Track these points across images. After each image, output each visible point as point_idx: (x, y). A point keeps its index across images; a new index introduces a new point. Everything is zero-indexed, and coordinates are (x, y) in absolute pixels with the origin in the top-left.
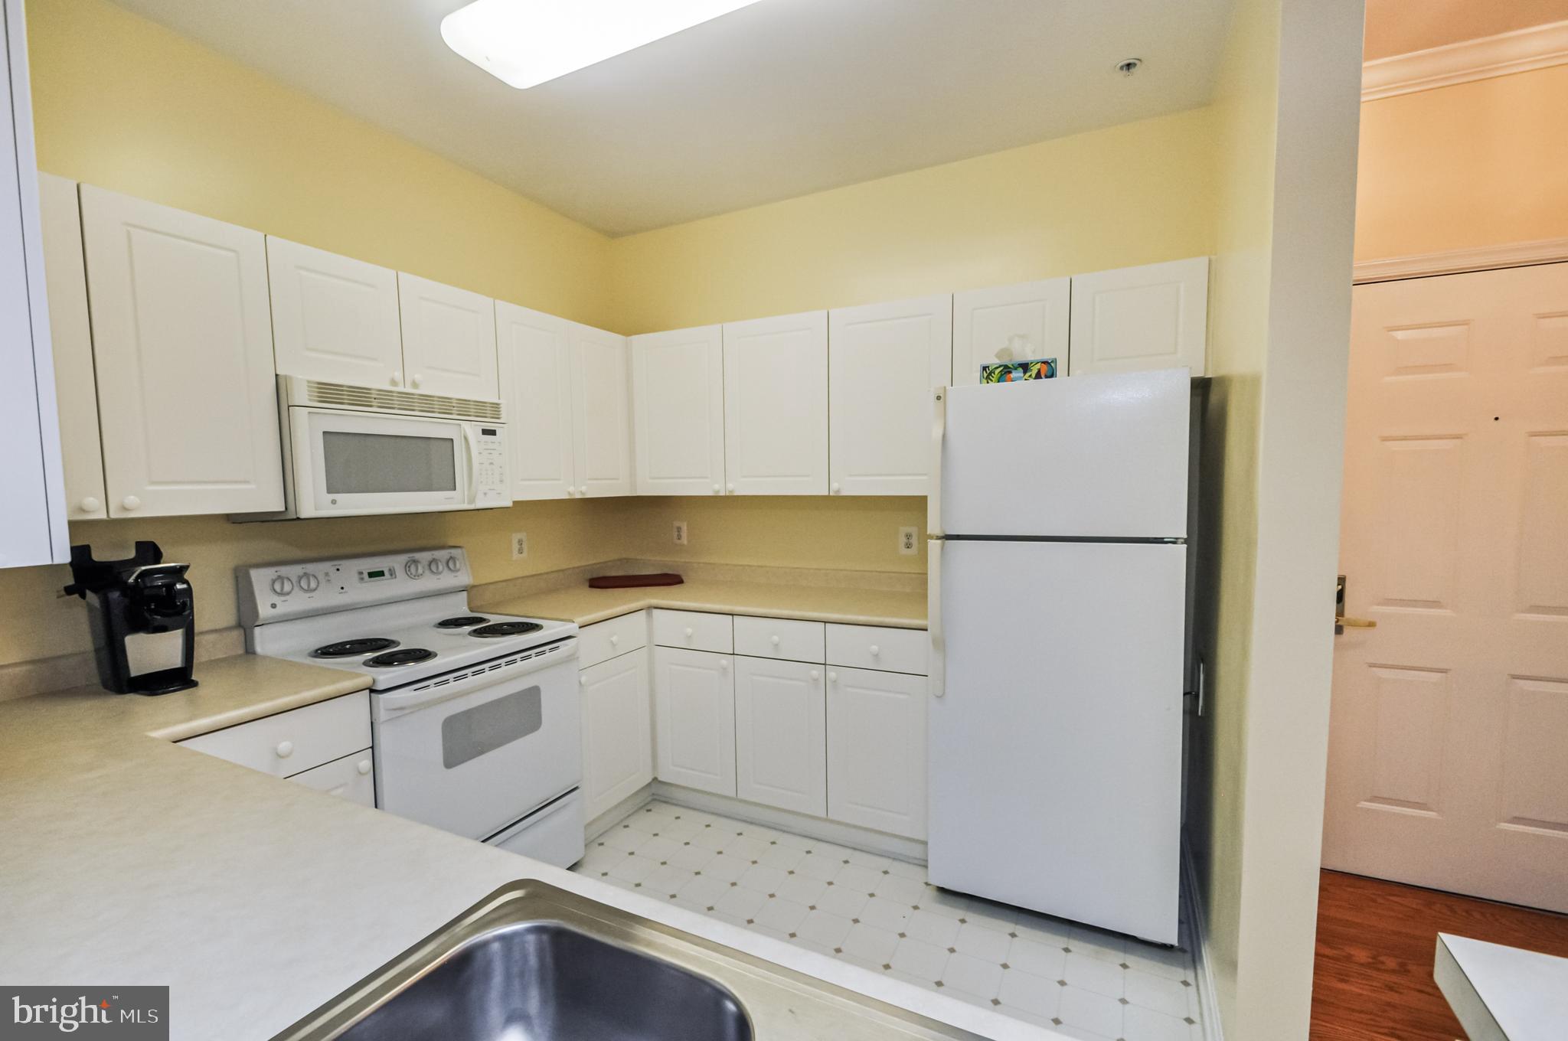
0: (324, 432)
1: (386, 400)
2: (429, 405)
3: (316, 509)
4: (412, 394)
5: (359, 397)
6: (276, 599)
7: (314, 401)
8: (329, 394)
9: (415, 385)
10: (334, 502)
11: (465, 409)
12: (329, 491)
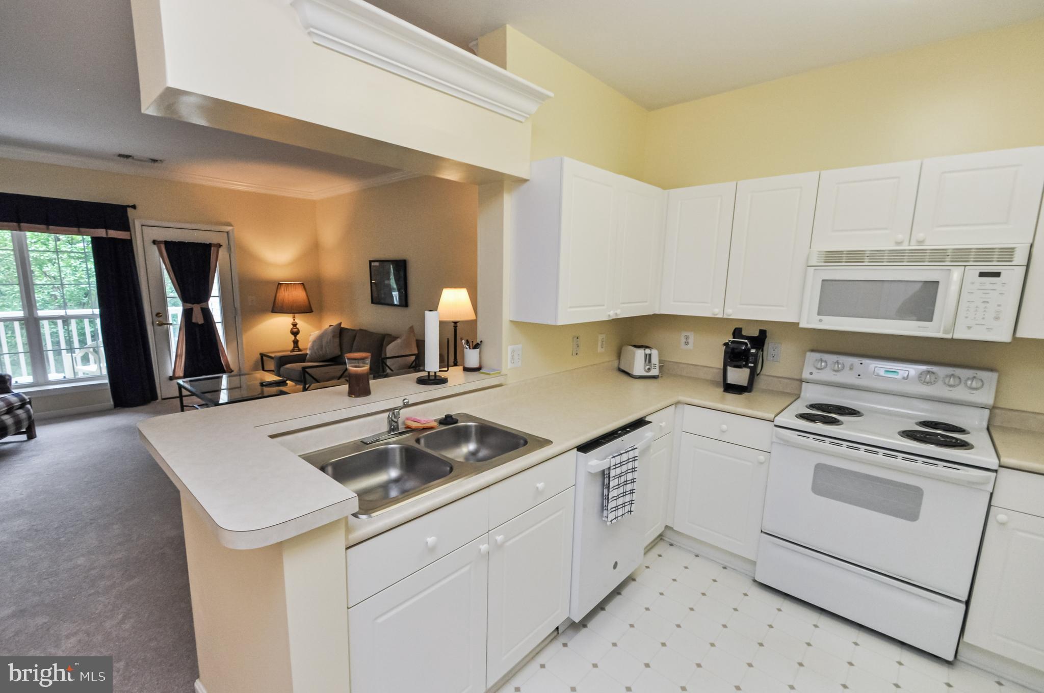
0: (823, 280)
1: (877, 257)
2: (917, 256)
3: (808, 323)
4: (905, 250)
5: (855, 257)
6: (814, 371)
7: (822, 262)
8: (833, 257)
9: (920, 242)
10: (821, 320)
11: (961, 256)
12: (819, 314)
